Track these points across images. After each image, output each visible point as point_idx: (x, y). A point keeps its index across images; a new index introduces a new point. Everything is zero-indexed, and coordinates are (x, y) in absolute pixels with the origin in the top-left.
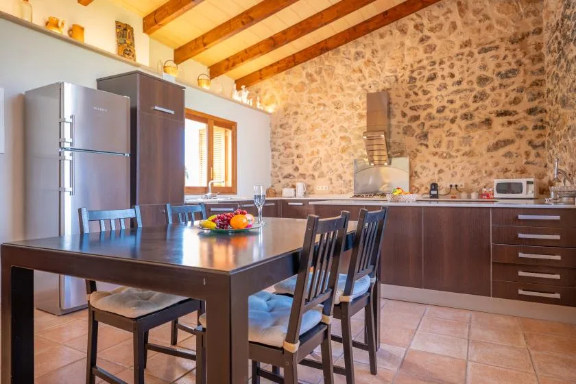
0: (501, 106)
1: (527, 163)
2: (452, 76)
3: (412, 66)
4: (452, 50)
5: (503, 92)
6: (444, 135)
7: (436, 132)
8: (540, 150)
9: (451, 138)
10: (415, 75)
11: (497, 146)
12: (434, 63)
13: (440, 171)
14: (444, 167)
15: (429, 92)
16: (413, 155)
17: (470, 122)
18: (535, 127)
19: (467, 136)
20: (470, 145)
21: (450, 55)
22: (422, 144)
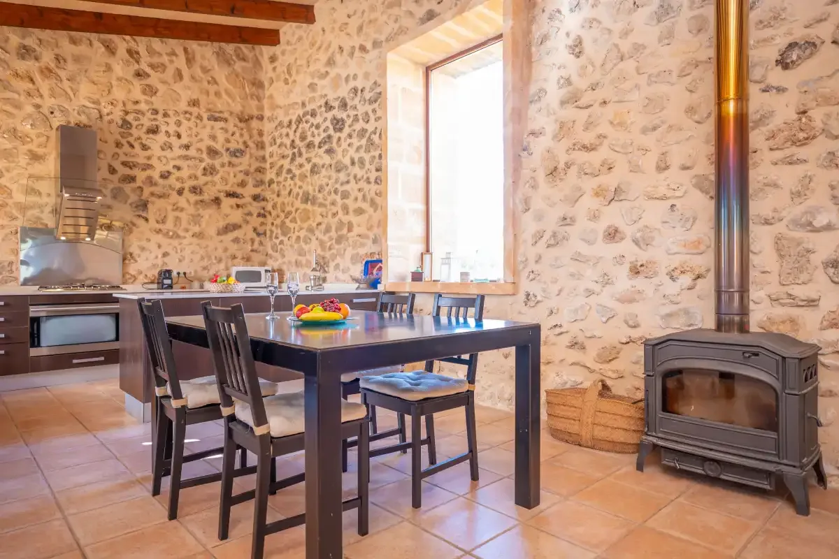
0: (229, 186)
1: (252, 251)
2: (179, 136)
3: (124, 104)
4: (178, 103)
5: (232, 170)
6: (170, 208)
7: (160, 203)
8: (262, 238)
9: (177, 214)
10: (130, 118)
11: (227, 229)
12: (156, 112)
13: (165, 255)
14: (169, 250)
15: (149, 148)
16: (128, 228)
17: (198, 198)
18: (259, 215)
19: (196, 213)
20: (200, 226)
21: (176, 109)
22: (139, 216)
